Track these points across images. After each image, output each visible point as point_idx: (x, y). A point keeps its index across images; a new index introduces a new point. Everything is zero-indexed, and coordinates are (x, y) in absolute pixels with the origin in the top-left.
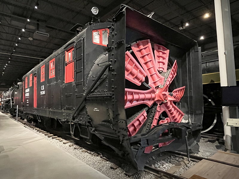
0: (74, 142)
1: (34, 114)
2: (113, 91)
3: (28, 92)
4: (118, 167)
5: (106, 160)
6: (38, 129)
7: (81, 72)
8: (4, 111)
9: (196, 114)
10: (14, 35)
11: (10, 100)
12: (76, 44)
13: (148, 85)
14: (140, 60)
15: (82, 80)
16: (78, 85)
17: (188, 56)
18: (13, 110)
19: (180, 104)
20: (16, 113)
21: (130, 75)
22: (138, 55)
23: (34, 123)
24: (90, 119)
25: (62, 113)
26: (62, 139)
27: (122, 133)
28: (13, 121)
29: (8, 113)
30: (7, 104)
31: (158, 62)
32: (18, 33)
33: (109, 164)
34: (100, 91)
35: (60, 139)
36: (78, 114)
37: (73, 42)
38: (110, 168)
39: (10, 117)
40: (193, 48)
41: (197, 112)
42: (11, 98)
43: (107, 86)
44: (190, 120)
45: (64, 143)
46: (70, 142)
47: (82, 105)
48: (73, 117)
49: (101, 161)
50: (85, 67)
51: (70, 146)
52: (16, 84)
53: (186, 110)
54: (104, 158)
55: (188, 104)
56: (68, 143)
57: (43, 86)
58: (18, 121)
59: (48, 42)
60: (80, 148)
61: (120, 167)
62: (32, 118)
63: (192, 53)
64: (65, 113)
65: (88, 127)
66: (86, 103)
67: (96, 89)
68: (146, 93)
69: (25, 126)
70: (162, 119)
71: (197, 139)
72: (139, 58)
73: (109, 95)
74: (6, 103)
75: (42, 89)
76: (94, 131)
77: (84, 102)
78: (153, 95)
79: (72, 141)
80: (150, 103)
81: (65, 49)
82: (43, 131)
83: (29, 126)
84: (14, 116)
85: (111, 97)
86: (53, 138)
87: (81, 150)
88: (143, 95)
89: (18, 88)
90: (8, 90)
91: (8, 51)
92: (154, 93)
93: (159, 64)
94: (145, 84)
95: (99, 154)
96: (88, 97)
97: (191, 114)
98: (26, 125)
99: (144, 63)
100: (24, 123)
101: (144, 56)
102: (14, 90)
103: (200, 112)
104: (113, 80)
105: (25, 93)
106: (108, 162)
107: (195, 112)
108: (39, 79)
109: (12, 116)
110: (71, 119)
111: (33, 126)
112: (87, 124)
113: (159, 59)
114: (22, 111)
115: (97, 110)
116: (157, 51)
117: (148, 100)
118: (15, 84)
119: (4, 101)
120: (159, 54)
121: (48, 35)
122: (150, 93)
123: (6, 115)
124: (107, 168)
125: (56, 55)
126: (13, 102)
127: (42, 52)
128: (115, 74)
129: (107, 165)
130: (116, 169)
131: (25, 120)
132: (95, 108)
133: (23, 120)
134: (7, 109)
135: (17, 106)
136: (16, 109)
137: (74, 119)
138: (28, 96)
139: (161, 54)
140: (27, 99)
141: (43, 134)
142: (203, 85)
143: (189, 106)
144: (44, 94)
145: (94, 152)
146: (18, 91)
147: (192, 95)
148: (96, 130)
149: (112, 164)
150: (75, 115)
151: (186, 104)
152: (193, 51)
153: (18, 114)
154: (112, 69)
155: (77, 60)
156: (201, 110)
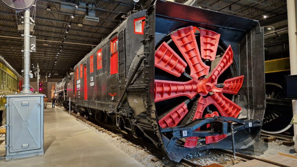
0: (123, 136)
1: (85, 106)
2: (147, 83)
3: (79, 84)
4: (158, 160)
5: (148, 154)
6: (90, 123)
7: (123, 63)
8: (58, 104)
9: (257, 109)
10: (64, 21)
11: (63, 92)
12: (119, 35)
13: (189, 76)
14: (180, 49)
15: (124, 71)
16: (121, 77)
17: (248, 40)
18: (67, 102)
19: (238, 96)
20: (69, 106)
21: (168, 66)
22: (179, 44)
23: (87, 117)
24: (132, 110)
25: (109, 105)
26: (111, 133)
27: (154, 124)
28: (66, 115)
29: (62, 106)
30: (61, 96)
31: (204, 49)
32: (68, 19)
33: (150, 157)
34: (138, 83)
35: (110, 133)
36: (122, 106)
37: (117, 33)
38: (151, 160)
39: (64, 111)
40: (254, 29)
41: (258, 106)
42: (64, 90)
43: (143, 78)
44: (249, 115)
45: (113, 137)
46: (119, 136)
47: (125, 97)
48: (117, 109)
49: (144, 154)
50: (127, 58)
51: (117, 139)
52: (69, 75)
53: (245, 103)
54: (148, 151)
55: (247, 97)
56: (116, 136)
57: (92, 77)
58: (71, 114)
59: (99, 27)
60: (127, 141)
61: (160, 160)
62: (84, 111)
63: (253, 35)
64: (111, 105)
65: (130, 119)
66: (128, 95)
67: (135, 80)
68: (186, 85)
69: (77, 120)
70: (208, 113)
71: (256, 138)
72: (179, 48)
73: (144, 87)
74: (59, 95)
75: (91, 81)
76: (136, 123)
77: (126, 94)
78: (195, 87)
79: (120, 135)
80: (192, 95)
81: (110, 40)
82: (94, 125)
83: (81, 120)
84: (67, 110)
85: (145, 88)
86: (103, 132)
87: (128, 143)
88: (182, 86)
89: (70, 79)
90: (61, 81)
91: (60, 38)
92: (196, 85)
93: (205, 52)
94: (186, 75)
95: (144, 148)
96: (128, 89)
97: (251, 108)
98: (79, 119)
99: (185, 53)
100: (76, 117)
101: (186, 44)
102: (67, 81)
103: (261, 106)
104: (147, 72)
105: (77, 84)
106: (150, 155)
107: (256, 107)
108: (89, 69)
109: (65, 109)
110: (116, 111)
111: (85, 120)
112: (129, 116)
113: (206, 47)
114: (75, 103)
115: (136, 102)
116: (204, 36)
117: (188, 92)
118: (68, 73)
119: (57, 93)
120: (207, 40)
121: (98, 20)
122: (191, 84)
123: (60, 108)
124: (148, 160)
125: (103, 45)
126: (66, 94)
127: (94, 38)
128: (148, 67)
129: (149, 157)
130: (156, 161)
131: (78, 114)
132: (135, 100)
133: (76, 113)
134: (60, 102)
135: (70, 98)
136: (69, 102)
137: (118, 111)
138: (80, 88)
139: (209, 40)
140: (78, 91)
141: (94, 128)
142: (266, 74)
143: (249, 99)
144: (94, 86)
145: (139, 146)
146: (70, 83)
147: (253, 86)
148: (138, 122)
149: (154, 157)
150: (119, 107)
151: (245, 97)
152: (254, 32)
153: (71, 107)
154: (146, 62)
155: (120, 51)
156: (263, 104)
